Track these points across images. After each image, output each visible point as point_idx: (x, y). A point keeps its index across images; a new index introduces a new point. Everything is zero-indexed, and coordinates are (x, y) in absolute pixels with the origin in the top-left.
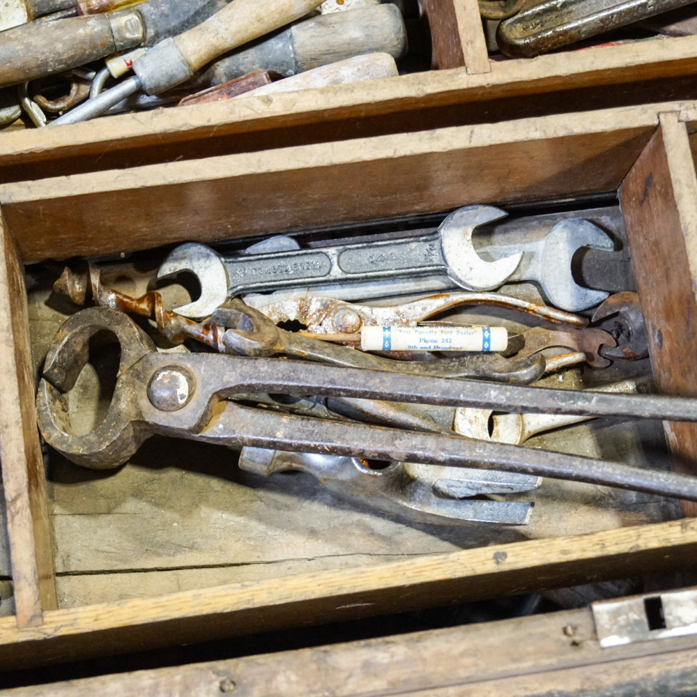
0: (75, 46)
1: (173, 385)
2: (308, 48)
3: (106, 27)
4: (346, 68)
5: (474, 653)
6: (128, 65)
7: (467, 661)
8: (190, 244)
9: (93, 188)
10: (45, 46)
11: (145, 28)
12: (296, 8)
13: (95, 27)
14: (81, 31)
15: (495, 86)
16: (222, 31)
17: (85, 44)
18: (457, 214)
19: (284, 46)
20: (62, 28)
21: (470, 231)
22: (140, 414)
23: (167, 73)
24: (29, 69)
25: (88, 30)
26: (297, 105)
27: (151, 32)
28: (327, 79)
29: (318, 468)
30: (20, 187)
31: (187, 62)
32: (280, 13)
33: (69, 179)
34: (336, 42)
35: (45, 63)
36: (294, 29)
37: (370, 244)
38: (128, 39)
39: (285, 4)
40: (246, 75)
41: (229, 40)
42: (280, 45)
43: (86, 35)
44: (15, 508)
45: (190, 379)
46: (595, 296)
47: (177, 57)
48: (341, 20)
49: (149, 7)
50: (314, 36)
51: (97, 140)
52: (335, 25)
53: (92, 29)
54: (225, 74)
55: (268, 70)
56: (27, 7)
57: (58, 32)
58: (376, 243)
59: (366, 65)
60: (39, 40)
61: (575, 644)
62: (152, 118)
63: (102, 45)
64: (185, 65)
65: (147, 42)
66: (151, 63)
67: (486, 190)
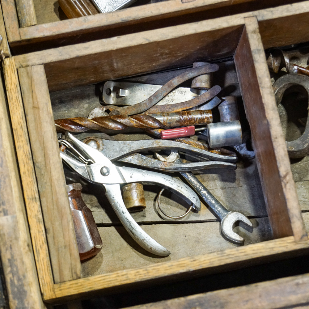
30: (267, 12)
33: (292, 6)
44: (286, 180)
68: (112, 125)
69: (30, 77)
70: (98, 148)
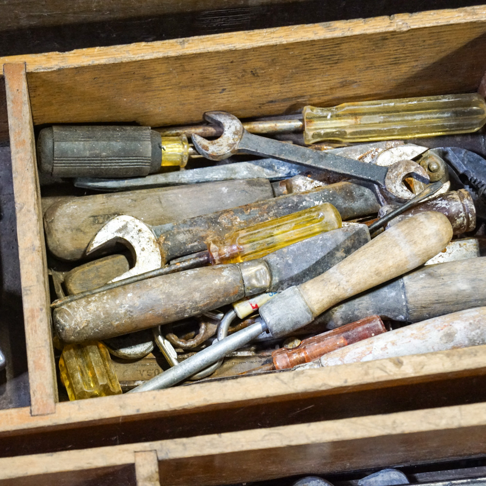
0: (211, 295)
2: (419, 298)
3: (238, 277)
4: (459, 321)
6: (253, 308)
8: (309, 478)
9: (243, 446)
10: (184, 296)
11: (271, 276)
12: (411, 264)
13: (229, 278)
14: (217, 281)
16: (343, 282)
17: (220, 293)
19: (397, 294)
20: (200, 278)
23: (292, 320)
24: (168, 316)
25: (223, 280)
26: (425, 367)
27: (276, 280)
28: (441, 331)
30: (176, 444)
31: (311, 310)
32: (396, 268)
33: (220, 437)
34: (445, 293)
35: (184, 310)
36: (405, 278)
37: (474, 480)
38: (257, 288)
39: (402, 260)
40: (361, 320)
41: (349, 290)
42: (393, 294)
43: (221, 285)
47: (302, 306)
48: (449, 273)
49: (275, 257)
50: (425, 287)
51: (244, 398)
52: (444, 278)
53: (226, 279)
54: (341, 318)
55: (380, 314)
56: (161, 251)
57: (196, 283)
58: (479, 479)
59: (477, 319)
60: (179, 289)
62: (294, 378)
63: (234, 293)
64: (309, 313)
65: (272, 288)
66: (278, 311)
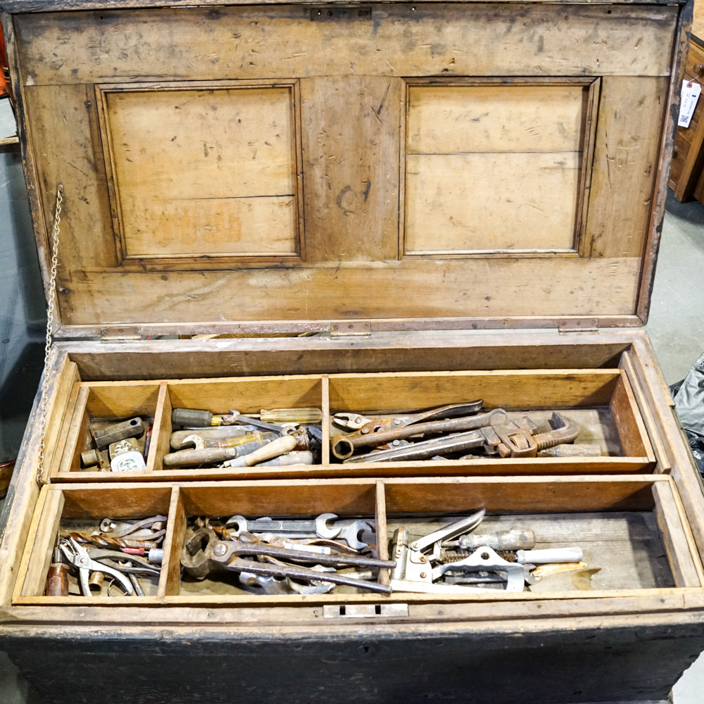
0: (214, 455)
1: (221, 548)
3: (225, 452)
5: (285, 615)
7: (282, 617)
8: (238, 515)
10: (205, 454)
11: (236, 453)
13: (221, 450)
14: (217, 451)
15: (330, 471)
16: (258, 455)
17: (217, 455)
18: (322, 515)
21: (325, 520)
22: (210, 557)
24: (200, 460)
25: (219, 451)
27: (238, 455)
29: (263, 583)
35: (205, 459)
36: (280, 457)
38: (231, 456)
41: (259, 457)
45: (227, 547)
46: (364, 545)
49: (238, 447)
57: (210, 451)
61: (316, 616)
63: (223, 457)
67: (332, 509)
68: (101, 542)
69: (52, 495)
70: (87, 551)
